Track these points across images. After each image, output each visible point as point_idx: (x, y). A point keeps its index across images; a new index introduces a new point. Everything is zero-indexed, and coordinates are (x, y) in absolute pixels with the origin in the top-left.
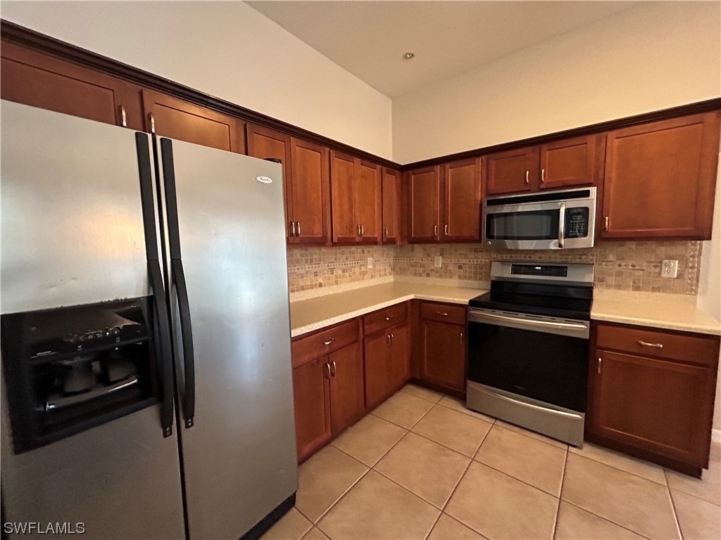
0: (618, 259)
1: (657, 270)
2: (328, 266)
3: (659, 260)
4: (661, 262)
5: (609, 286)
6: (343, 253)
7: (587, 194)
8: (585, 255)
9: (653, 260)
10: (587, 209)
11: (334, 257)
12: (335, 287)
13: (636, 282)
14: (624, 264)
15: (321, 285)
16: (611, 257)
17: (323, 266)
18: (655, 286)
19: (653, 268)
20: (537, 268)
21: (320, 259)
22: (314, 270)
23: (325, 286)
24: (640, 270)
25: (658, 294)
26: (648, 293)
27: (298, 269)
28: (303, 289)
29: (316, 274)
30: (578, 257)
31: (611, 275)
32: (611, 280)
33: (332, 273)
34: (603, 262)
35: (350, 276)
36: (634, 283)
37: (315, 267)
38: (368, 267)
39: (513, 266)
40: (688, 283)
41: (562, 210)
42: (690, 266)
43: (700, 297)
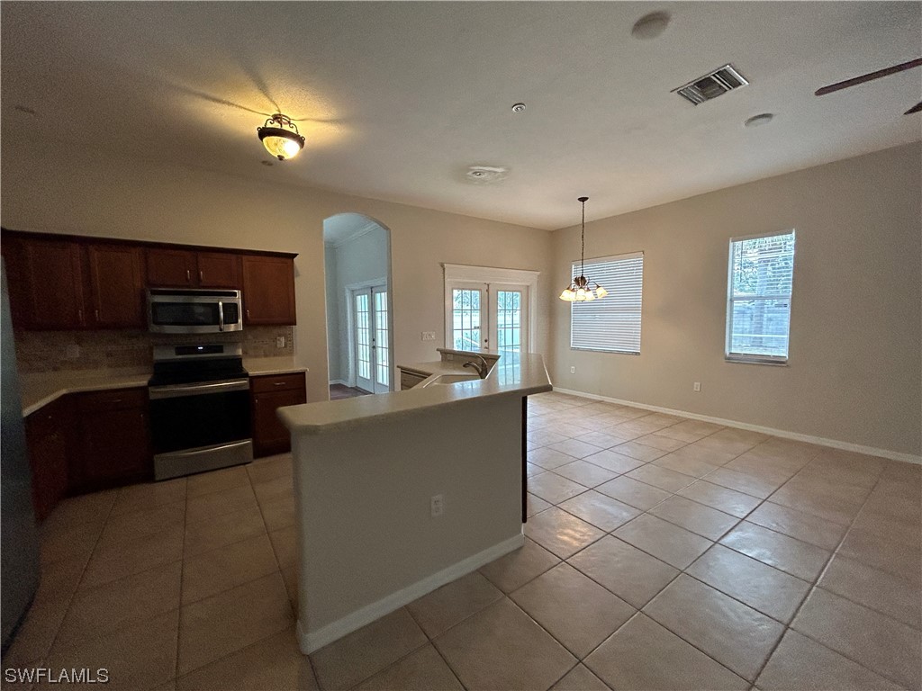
0: (254, 338)
1: (275, 343)
3: (275, 337)
5: (251, 357)
7: (235, 294)
8: (237, 336)
9: (272, 337)
10: (236, 305)
14: (257, 341)
16: (250, 337)
19: (272, 343)
20: (200, 348)
24: (266, 344)
30: (231, 338)
31: (251, 349)
32: (252, 352)
34: (248, 340)
36: (264, 353)
39: (177, 348)
40: (289, 350)
41: (221, 304)
42: (289, 339)
43: (295, 358)
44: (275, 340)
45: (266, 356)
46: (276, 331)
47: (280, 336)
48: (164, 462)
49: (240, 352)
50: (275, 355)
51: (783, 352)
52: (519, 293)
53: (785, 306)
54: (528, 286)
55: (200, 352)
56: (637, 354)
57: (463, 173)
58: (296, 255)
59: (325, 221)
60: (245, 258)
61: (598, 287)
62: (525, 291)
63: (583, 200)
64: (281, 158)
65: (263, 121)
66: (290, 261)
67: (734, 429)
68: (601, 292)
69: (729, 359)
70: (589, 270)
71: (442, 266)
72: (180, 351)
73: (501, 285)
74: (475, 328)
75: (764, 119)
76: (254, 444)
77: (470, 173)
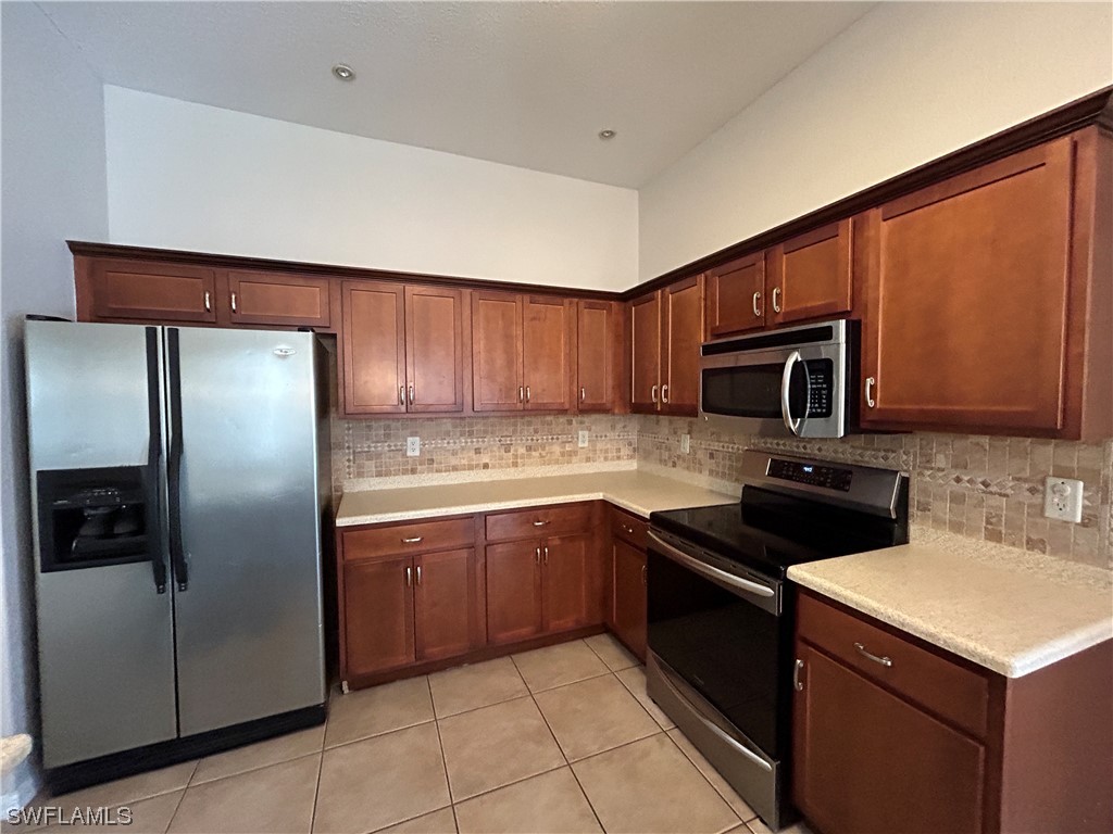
0: (955, 466)
1: (1037, 499)
2: (500, 441)
3: (1039, 477)
4: (1043, 483)
5: (938, 523)
6: (529, 424)
8: (893, 452)
9: (1027, 473)
11: (511, 429)
12: (512, 470)
13: (994, 520)
14: (966, 478)
15: (486, 466)
17: (491, 441)
18: (1033, 537)
19: (1028, 494)
20: (806, 469)
21: (486, 432)
22: (476, 445)
23: (494, 467)
24: (1000, 495)
25: (1037, 555)
26: (1016, 550)
27: (448, 443)
28: (455, 469)
29: (478, 451)
30: (882, 454)
31: (943, 499)
32: (944, 509)
33: (508, 451)
34: (928, 469)
35: (541, 456)
36: (988, 522)
37: (478, 442)
38: (580, 445)
44: (1038, 487)
45: (994, 536)
46: (1047, 455)
47: (1063, 474)
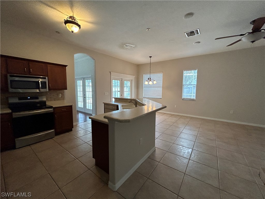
5: (49, 101)
7: (45, 78)
10: (46, 82)
14: (51, 95)
24: (55, 96)
39: (19, 98)
40: (63, 98)
41: (40, 81)
42: (63, 95)
43: (65, 101)
44: (58, 95)
45: (54, 100)
46: (58, 92)
47: (60, 93)
48: (19, 141)
49: (45, 99)
50: (58, 100)
51: (195, 98)
52: (129, 82)
53: (195, 87)
54: (132, 80)
55: (29, 99)
56: (161, 98)
57: (122, 46)
58: (67, 66)
59: (75, 55)
60: (48, 65)
61: (154, 81)
62: (131, 81)
63: (150, 57)
64: (72, 32)
65: (66, 18)
66: (65, 68)
67: (186, 116)
68: (155, 82)
69: (183, 99)
70: (152, 76)
71: (110, 72)
72: (20, 99)
73: (125, 79)
74: (119, 91)
75: (198, 43)
76: (55, 131)
77: (124, 46)
